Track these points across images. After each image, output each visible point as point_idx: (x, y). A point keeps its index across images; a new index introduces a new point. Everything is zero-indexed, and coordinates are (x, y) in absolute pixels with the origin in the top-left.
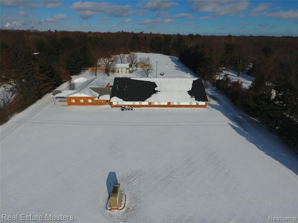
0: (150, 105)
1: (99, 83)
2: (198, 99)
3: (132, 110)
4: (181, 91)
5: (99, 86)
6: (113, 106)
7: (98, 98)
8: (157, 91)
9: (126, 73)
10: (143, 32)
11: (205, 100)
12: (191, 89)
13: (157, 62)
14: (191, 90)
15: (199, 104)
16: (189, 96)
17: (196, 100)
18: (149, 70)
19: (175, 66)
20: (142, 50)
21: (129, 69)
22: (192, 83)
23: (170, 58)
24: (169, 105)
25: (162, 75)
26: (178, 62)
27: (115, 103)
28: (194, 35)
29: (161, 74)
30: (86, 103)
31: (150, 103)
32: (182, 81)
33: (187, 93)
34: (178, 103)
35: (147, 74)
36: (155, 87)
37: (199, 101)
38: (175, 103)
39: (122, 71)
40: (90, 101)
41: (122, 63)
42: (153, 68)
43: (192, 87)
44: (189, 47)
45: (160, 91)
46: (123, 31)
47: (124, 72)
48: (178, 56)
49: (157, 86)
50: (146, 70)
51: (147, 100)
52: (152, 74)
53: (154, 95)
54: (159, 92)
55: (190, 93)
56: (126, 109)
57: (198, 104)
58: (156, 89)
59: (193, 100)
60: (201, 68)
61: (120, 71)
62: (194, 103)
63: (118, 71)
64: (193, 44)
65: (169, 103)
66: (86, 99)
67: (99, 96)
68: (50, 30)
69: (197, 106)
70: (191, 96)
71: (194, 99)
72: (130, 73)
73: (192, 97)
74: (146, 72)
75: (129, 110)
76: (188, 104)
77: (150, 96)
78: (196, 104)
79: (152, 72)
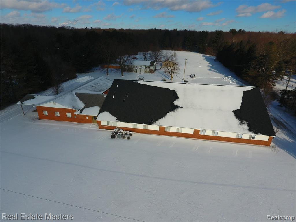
0: (162, 132)
1: (96, 86)
2: (253, 128)
3: (129, 138)
4: (220, 110)
5: (94, 91)
6: (101, 128)
7: (81, 112)
8: (177, 107)
9: (145, 72)
10: (177, 29)
11: (269, 132)
12: (241, 106)
13: (186, 60)
14: (239, 108)
15: (255, 139)
16: (236, 121)
17: (250, 130)
18: (174, 70)
19: (209, 66)
20: (173, 48)
21: (150, 68)
22: (242, 96)
23: (203, 56)
24: (196, 135)
25: (193, 77)
26: (215, 61)
27: (104, 123)
28: (237, 31)
29: (190, 76)
30: (63, 118)
31: (162, 129)
32: (222, 91)
33: (233, 113)
34: (214, 132)
35: (171, 75)
36: (175, 100)
37: (256, 132)
38: (209, 133)
39: (140, 70)
40: (69, 115)
41: (145, 60)
42: (180, 68)
43: (242, 103)
44: (230, 44)
45: (182, 107)
46: (156, 28)
47: (143, 72)
48: (215, 54)
49: (177, 98)
50: (170, 70)
51: (157, 122)
52: (178, 75)
53: (171, 113)
54: (180, 108)
55: (237, 114)
56: (119, 137)
57: (253, 138)
58: (176, 103)
59: (244, 129)
60: (249, 70)
61: (138, 69)
62: (247, 135)
63: (136, 69)
64: (235, 40)
65: (196, 132)
66: (63, 111)
67: (84, 108)
68: (87, 28)
69: (252, 141)
70: (240, 122)
71: (246, 127)
72: (151, 72)
73: (242, 123)
74: (171, 73)
75: (124, 138)
76: (234, 136)
77: (163, 115)
78: (250, 138)
79: (179, 72)
